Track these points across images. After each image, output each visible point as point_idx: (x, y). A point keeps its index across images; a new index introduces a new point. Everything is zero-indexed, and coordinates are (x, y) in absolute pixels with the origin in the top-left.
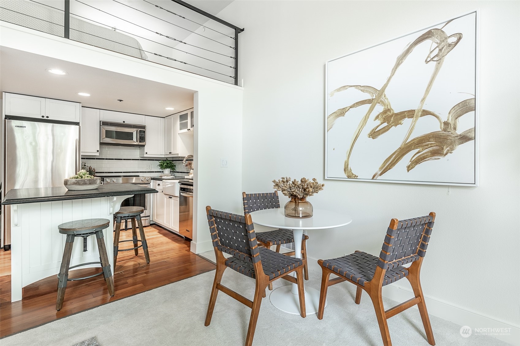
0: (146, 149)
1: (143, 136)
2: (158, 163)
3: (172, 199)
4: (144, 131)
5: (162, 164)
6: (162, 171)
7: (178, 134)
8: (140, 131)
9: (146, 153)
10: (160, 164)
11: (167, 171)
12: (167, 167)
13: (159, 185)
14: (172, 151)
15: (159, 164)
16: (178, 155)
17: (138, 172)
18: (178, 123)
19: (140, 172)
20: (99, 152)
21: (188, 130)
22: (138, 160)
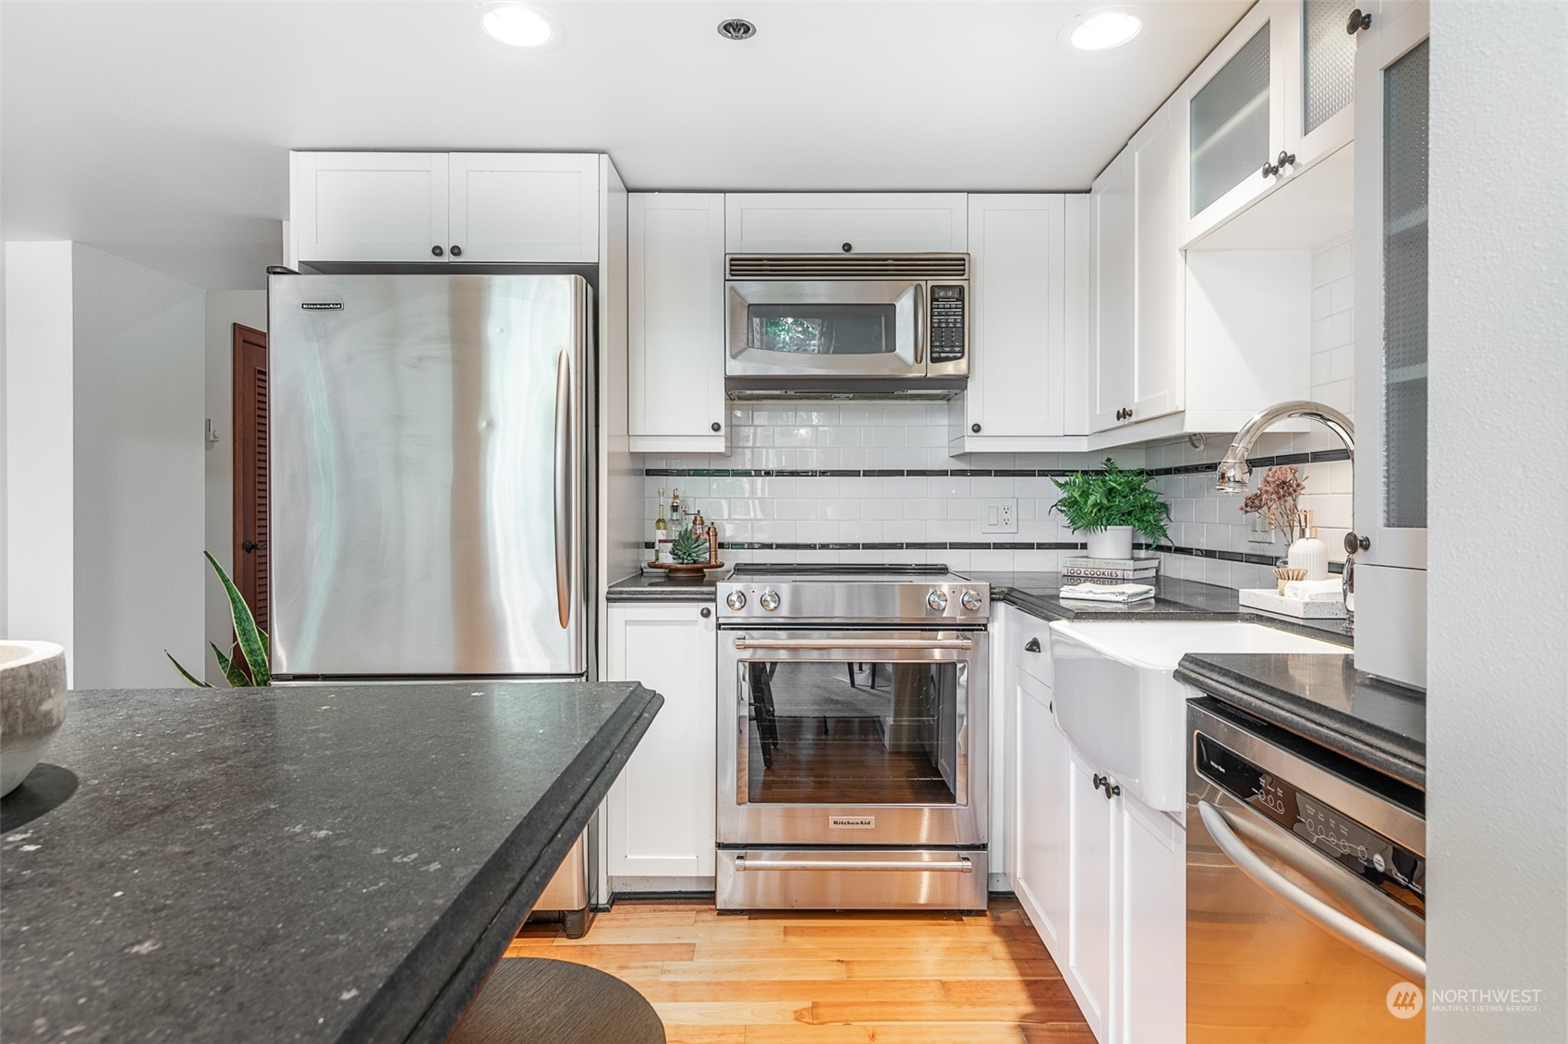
0: (976, 403)
1: (951, 319)
2: (1050, 490)
3: (1119, 802)
4: (961, 289)
5: (1076, 494)
6: (1078, 538)
7: (1179, 258)
8: (933, 288)
9: (977, 428)
10: (1065, 495)
11: (1111, 544)
12: (1104, 516)
13: (1034, 646)
14: (1135, 401)
15: (1062, 494)
16: (1182, 423)
17: (942, 546)
18: (1183, 161)
19: (954, 546)
20: (722, 432)
21: (1266, 173)
22: (943, 473)
